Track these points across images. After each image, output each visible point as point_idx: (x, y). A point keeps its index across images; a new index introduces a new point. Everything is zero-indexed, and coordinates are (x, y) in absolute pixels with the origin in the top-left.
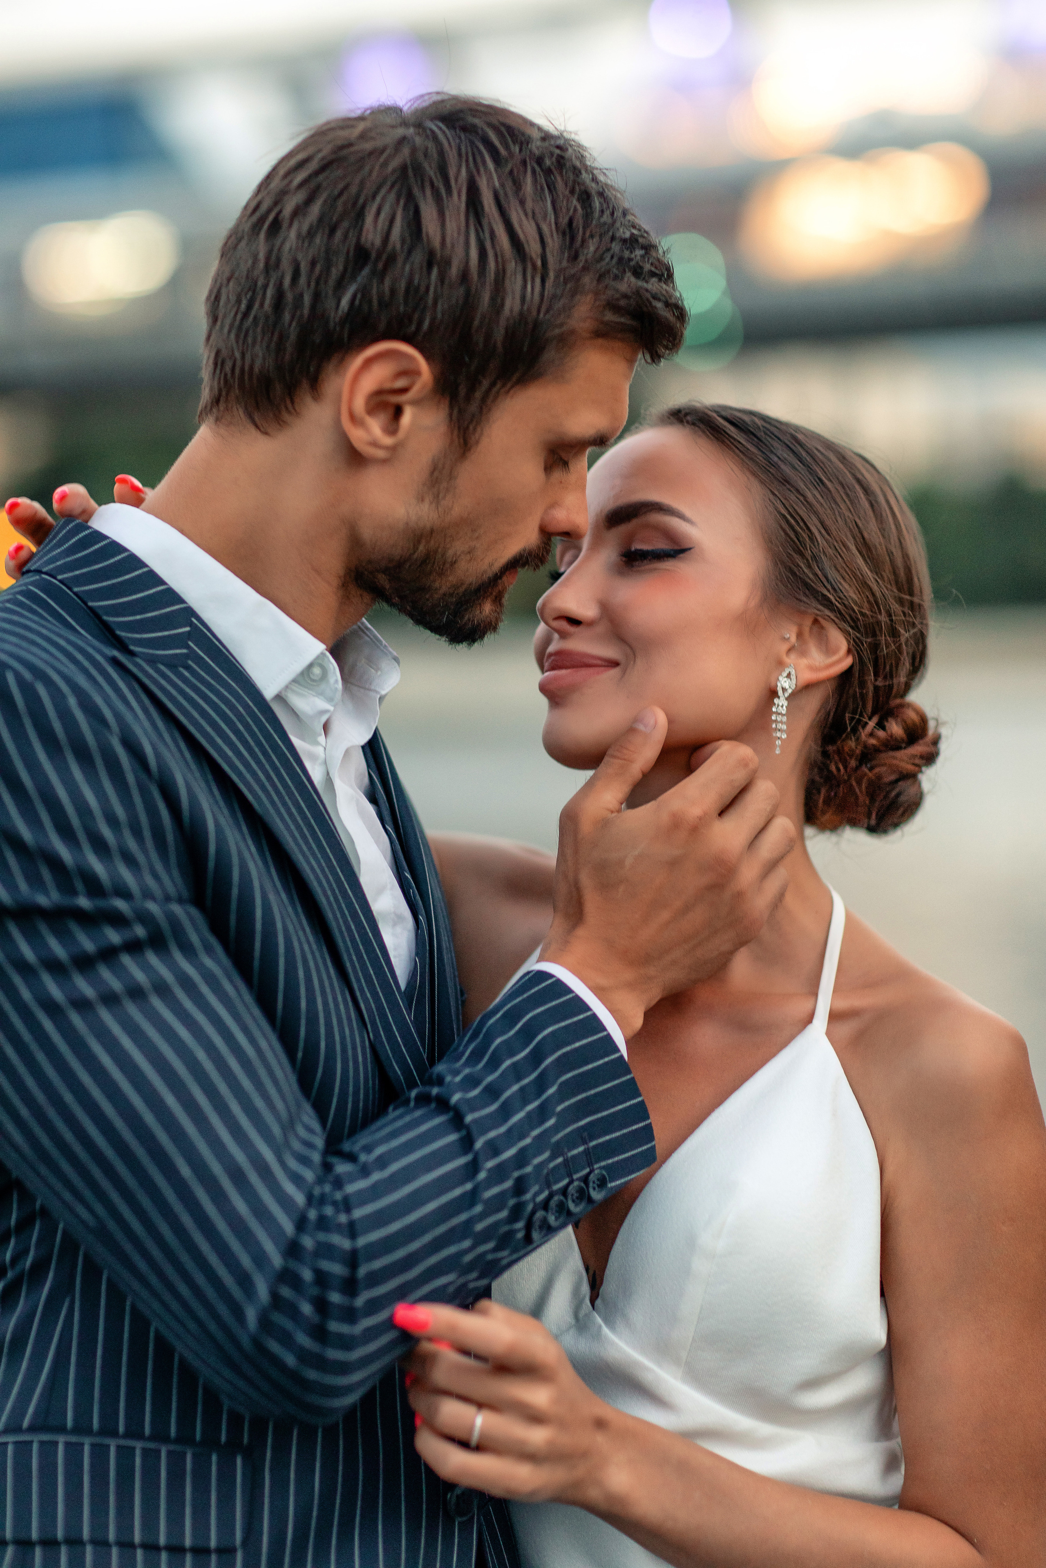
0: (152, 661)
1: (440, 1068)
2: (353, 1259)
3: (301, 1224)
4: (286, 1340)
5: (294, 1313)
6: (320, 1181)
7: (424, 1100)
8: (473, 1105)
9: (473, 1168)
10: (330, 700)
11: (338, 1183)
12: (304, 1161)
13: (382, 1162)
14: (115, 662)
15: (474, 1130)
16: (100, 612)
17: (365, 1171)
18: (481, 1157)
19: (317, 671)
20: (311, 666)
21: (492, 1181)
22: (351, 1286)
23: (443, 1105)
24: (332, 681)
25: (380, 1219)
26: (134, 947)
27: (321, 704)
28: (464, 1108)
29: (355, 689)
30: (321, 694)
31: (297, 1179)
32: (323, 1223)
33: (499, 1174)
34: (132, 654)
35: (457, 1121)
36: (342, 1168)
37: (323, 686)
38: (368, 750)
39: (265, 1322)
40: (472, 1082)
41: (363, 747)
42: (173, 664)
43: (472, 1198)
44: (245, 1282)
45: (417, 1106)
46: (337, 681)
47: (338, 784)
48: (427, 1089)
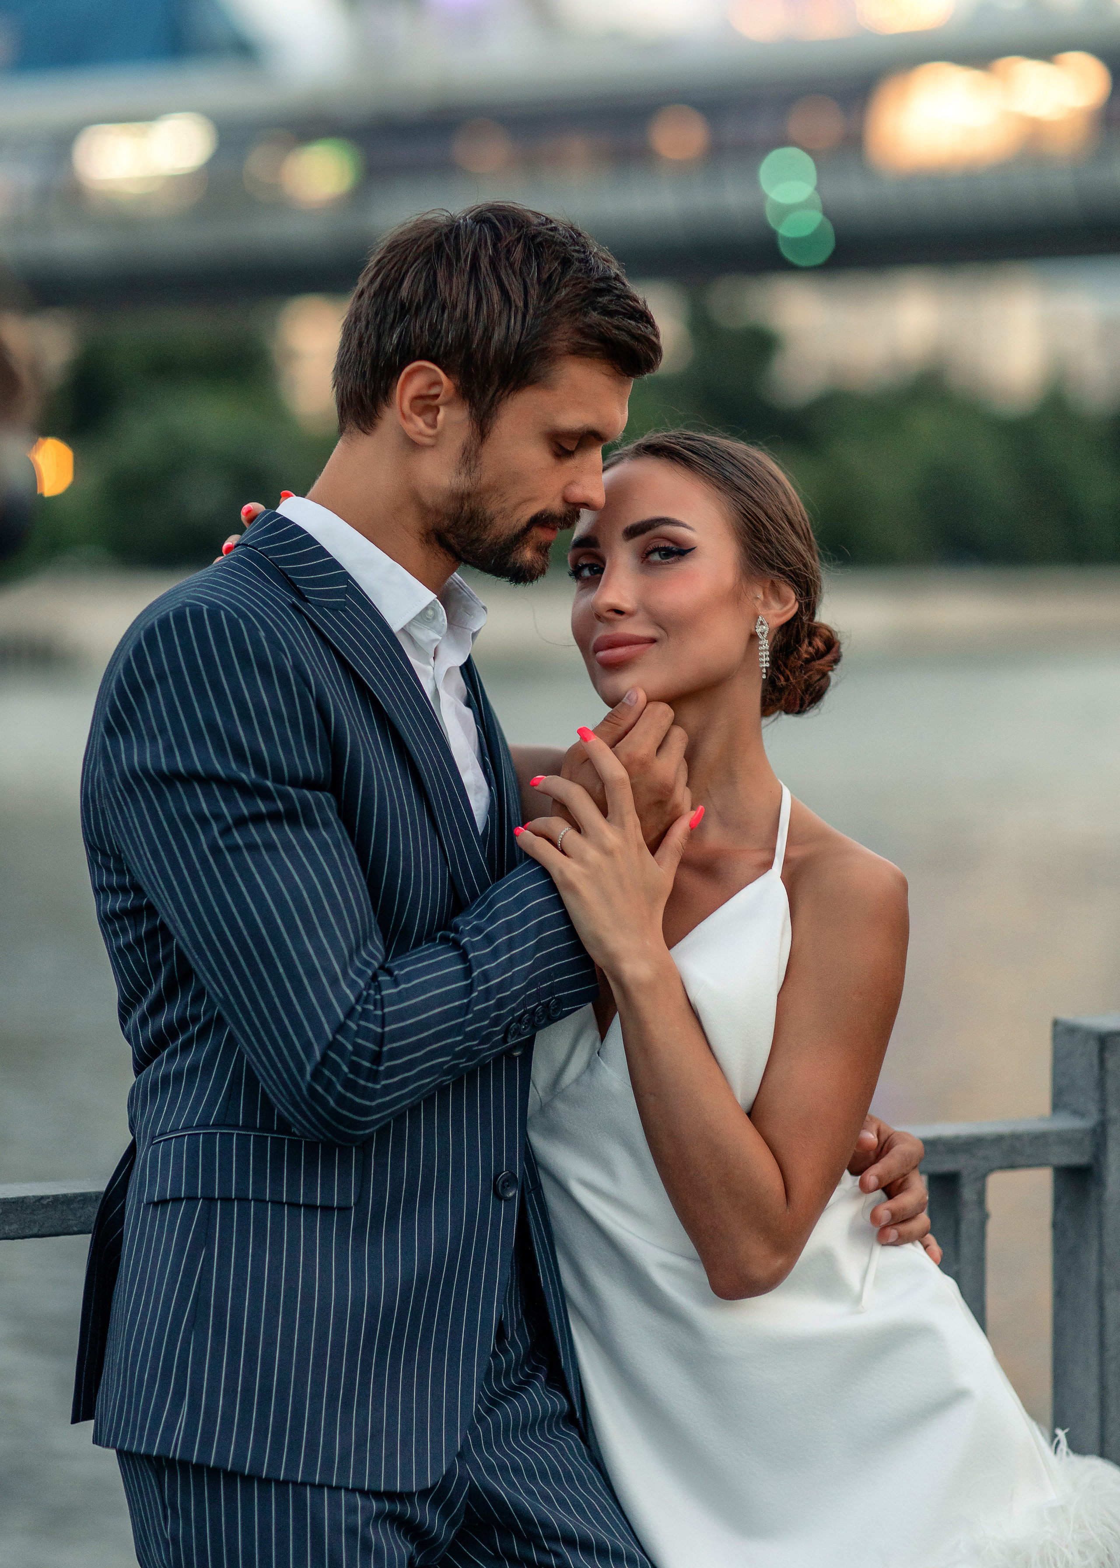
0: (319, 606)
1: (458, 920)
2: (380, 1040)
3: (350, 1013)
4: (329, 1086)
5: (336, 1069)
6: (368, 987)
7: (445, 939)
8: (475, 946)
9: (469, 989)
10: (439, 633)
11: (379, 989)
12: (360, 973)
13: (409, 977)
14: (294, 607)
15: (473, 963)
16: (287, 572)
17: (396, 983)
18: (476, 984)
19: (430, 612)
20: (426, 608)
21: (478, 1001)
22: (377, 1058)
23: (456, 945)
24: (441, 620)
25: (400, 1015)
26: (275, 817)
27: (434, 635)
28: (469, 948)
29: (456, 628)
30: (433, 628)
31: (352, 984)
32: (365, 1015)
33: (487, 994)
34: (307, 600)
35: (464, 957)
36: (383, 978)
37: (434, 623)
38: (464, 670)
39: (316, 1074)
40: (478, 930)
41: (461, 667)
42: (334, 608)
43: (466, 1008)
44: (308, 1047)
45: (440, 944)
46: (444, 620)
47: (442, 693)
48: (447, 933)
